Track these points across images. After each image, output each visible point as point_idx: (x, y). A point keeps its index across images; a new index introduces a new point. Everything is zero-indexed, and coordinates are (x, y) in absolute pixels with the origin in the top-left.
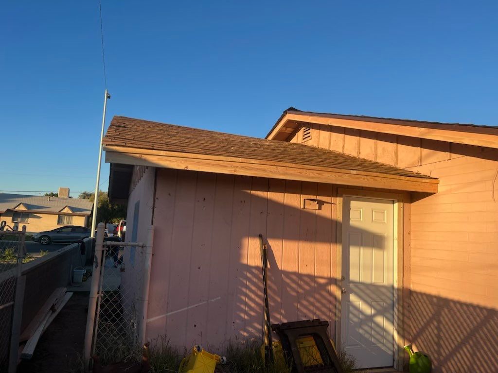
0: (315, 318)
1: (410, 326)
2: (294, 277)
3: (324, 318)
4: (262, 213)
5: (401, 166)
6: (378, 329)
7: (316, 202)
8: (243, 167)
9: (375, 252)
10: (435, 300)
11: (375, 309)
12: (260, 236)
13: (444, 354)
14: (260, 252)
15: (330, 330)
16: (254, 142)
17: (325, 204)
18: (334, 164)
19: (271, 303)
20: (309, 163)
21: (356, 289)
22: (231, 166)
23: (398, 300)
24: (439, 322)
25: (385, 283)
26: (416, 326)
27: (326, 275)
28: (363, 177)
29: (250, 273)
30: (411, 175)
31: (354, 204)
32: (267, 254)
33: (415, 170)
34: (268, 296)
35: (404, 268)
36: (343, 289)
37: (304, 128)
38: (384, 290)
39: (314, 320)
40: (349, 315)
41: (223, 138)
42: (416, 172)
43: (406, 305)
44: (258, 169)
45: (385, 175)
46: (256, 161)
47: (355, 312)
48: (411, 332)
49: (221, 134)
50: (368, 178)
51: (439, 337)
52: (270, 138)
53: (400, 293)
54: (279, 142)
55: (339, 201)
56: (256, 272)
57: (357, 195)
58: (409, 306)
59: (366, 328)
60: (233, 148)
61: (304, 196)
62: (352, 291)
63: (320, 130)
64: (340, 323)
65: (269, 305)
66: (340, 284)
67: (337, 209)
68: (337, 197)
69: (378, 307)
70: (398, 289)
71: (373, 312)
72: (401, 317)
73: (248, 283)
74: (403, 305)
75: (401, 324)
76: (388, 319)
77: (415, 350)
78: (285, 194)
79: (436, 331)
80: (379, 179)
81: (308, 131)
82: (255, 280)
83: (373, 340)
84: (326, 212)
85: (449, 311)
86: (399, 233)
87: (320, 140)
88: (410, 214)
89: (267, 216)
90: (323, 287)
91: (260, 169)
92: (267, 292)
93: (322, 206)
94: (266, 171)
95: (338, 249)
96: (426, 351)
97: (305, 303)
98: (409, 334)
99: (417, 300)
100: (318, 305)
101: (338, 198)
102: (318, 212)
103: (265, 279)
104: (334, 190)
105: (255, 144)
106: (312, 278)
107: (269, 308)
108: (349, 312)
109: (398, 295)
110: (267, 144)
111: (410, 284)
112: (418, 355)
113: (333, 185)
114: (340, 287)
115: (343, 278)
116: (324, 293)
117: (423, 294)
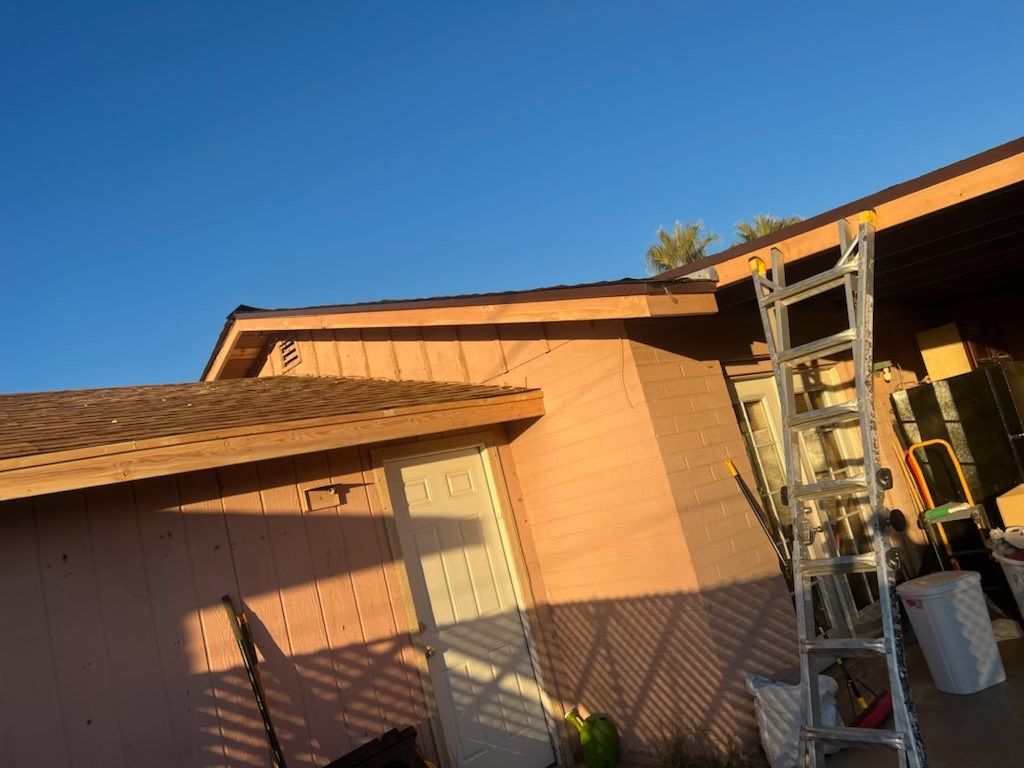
0: (386, 729)
1: (565, 674)
2: (323, 662)
3: (404, 722)
4: (216, 548)
5: (476, 380)
6: (513, 703)
7: (333, 491)
8: (143, 461)
9: (471, 554)
10: (591, 609)
11: (496, 664)
12: (227, 600)
13: (630, 703)
14: (233, 636)
15: (422, 741)
16: (172, 395)
17: (351, 489)
18: (352, 404)
19: (284, 736)
20: (296, 416)
21: (453, 640)
22: (114, 465)
23: (533, 631)
24: (608, 647)
25: (503, 608)
26: (574, 669)
27: (386, 633)
28: (410, 417)
29: (219, 689)
30: (495, 392)
31: (408, 473)
32: (250, 634)
33: (500, 382)
34: (273, 722)
35: (529, 568)
36: (428, 648)
37: (280, 343)
38: (503, 622)
39: (385, 735)
40: (451, 697)
41: (92, 401)
42: (503, 385)
43: (549, 637)
44: (181, 455)
45: (450, 405)
46: (174, 440)
47: (463, 685)
48: (570, 683)
49: (87, 392)
50: (420, 416)
51: (615, 675)
52: (212, 376)
53: (534, 617)
54: (232, 381)
55: (377, 475)
56: (234, 680)
57: (410, 453)
58: (555, 635)
59: (491, 709)
60: (115, 421)
61: (303, 484)
62: (446, 647)
63: (313, 340)
64: (438, 720)
65: (280, 742)
66: (419, 640)
67: (377, 493)
68: (371, 469)
69: (502, 659)
70: (528, 611)
71: (495, 672)
72: (547, 662)
73: (220, 713)
74: (544, 638)
75: (549, 675)
76: (525, 675)
77: (585, 714)
78: (262, 492)
79: (607, 667)
80: (438, 415)
81: (291, 348)
82: (236, 699)
83: (509, 727)
84: (358, 504)
85: (618, 622)
86: (502, 505)
87: (318, 361)
88: (512, 465)
89: (232, 550)
90: (388, 659)
91: (187, 455)
92: (268, 716)
93: (347, 495)
94: (202, 455)
95: (398, 572)
96: (602, 711)
97: (358, 706)
98: (567, 687)
99: (564, 618)
100: (385, 699)
101: (375, 471)
102: (342, 510)
103: (257, 689)
104: (363, 457)
105: (174, 398)
106: (360, 648)
107: (282, 748)
108: (450, 689)
109: (530, 623)
110: (202, 392)
111: (545, 594)
112: (590, 722)
113: (359, 447)
114: (421, 647)
115: (422, 627)
116: (394, 672)
117: (570, 606)
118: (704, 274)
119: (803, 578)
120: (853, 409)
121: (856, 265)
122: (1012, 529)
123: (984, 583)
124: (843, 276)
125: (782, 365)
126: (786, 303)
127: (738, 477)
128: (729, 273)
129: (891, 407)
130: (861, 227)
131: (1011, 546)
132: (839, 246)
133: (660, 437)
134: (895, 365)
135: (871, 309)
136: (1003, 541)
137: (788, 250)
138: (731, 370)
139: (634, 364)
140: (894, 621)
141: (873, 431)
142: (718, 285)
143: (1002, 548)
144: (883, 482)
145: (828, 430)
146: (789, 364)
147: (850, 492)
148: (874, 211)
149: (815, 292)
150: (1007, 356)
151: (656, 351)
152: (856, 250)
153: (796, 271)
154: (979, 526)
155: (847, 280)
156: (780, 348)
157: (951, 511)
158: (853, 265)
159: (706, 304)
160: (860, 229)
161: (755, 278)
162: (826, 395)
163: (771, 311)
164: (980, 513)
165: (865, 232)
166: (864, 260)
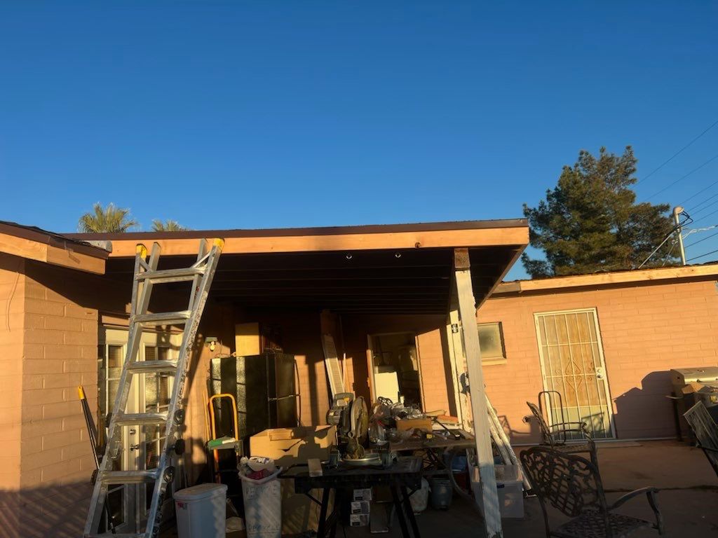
118: (102, 244)
119: (102, 485)
120: (174, 365)
121: (204, 270)
122: (253, 458)
123: (228, 493)
124: (193, 275)
125: (137, 324)
126: (153, 282)
127: (85, 402)
128: (121, 249)
129: (209, 368)
130: (214, 247)
131: (250, 469)
132: (197, 255)
133: (27, 359)
134: (219, 341)
135: (205, 301)
136: (247, 465)
137: (166, 247)
138: (105, 319)
139: (24, 296)
140: (156, 520)
141: (182, 383)
142: (110, 255)
143: (245, 470)
144: (178, 419)
145: (164, 376)
146: (142, 325)
147: (154, 423)
148: (224, 241)
149: (173, 280)
150: (280, 349)
151: (47, 289)
152: (206, 261)
153: (167, 262)
154: (237, 454)
155: (195, 278)
156: (139, 312)
157: (224, 442)
158: (202, 270)
159: (96, 266)
160: (213, 249)
161: (137, 259)
162: (170, 351)
163: (141, 284)
164: (241, 446)
165: (215, 251)
166: (209, 268)
